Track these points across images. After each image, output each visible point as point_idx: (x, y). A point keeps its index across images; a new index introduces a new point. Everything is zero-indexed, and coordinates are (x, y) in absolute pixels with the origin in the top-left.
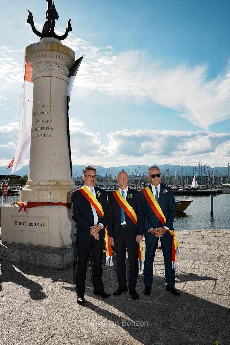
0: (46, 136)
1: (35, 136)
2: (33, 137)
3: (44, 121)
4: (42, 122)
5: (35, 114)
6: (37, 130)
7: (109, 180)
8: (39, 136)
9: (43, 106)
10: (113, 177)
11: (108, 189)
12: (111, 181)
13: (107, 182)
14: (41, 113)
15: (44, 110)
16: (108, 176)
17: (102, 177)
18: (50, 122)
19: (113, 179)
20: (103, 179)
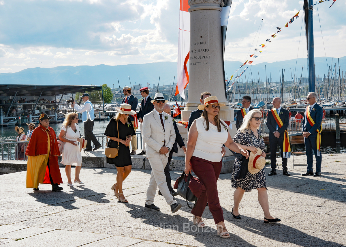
0: (204, 63)
1: (194, 64)
2: (193, 64)
3: (202, 50)
4: (200, 51)
5: (194, 44)
6: (196, 58)
7: (257, 89)
8: (198, 63)
9: (201, 36)
10: (265, 83)
11: (256, 106)
12: (262, 90)
13: (252, 93)
14: (200, 43)
15: (202, 40)
16: (255, 81)
17: (244, 83)
18: (207, 51)
19: (265, 86)
20: (245, 87)
